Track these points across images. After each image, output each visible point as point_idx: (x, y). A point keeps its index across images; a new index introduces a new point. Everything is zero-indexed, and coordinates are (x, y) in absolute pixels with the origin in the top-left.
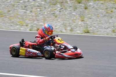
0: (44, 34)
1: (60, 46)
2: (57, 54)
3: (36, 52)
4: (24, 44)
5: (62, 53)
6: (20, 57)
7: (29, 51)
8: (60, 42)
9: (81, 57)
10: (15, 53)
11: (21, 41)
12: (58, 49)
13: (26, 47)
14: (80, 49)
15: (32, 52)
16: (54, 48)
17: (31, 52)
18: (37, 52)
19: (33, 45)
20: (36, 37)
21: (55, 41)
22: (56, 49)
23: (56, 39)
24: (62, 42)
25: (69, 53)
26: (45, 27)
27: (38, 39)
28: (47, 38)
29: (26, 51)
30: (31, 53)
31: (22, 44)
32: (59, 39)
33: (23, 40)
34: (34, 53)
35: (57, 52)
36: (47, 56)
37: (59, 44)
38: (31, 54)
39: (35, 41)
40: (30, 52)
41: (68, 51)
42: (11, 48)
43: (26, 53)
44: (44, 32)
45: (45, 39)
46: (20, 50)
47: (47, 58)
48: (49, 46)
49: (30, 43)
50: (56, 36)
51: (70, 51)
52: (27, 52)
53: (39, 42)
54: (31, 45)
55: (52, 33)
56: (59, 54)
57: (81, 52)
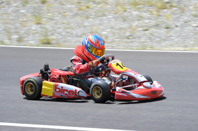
0: (89, 54)
1: (122, 76)
2: (117, 92)
3: (76, 90)
4: (50, 73)
5: (127, 91)
6: (41, 98)
7: (62, 87)
8: (121, 70)
9: (162, 98)
10: (33, 92)
11: (42, 68)
12: (118, 83)
13: (53, 80)
14: (159, 83)
15: (67, 91)
16: (110, 82)
17: (64, 90)
18: (78, 89)
19: (68, 76)
20: (71, 61)
21: (111, 66)
22: (113, 83)
23: (113, 64)
24: (125, 68)
25: (141, 89)
26: (90, 40)
27: (77, 64)
28: (94, 62)
29: (56, 87)
30: (65, 92)
31: (45, 74)
32: (117, 64)
33: (48, 66)
34: (71, 92)
35: (118, 89)
36: (98, 97)
37: (118, 73)
38: (66, 94)
39: (69, 68)
40: (62, 90)
41: (138, 86)
42: (23, 82)
43: (55, 91)
44: (88, 50)
45: (90, 63)
46: (43, 87)
47: (97, 101)
48: (99, 78)
49: (62, 73)
50: (110, 58)
51: (141, 87)
52: (58, 90)
53: (78, 69)
54: (64, 76)
55: (102, 53)
56: (123, 92)
57: (161, 87)
